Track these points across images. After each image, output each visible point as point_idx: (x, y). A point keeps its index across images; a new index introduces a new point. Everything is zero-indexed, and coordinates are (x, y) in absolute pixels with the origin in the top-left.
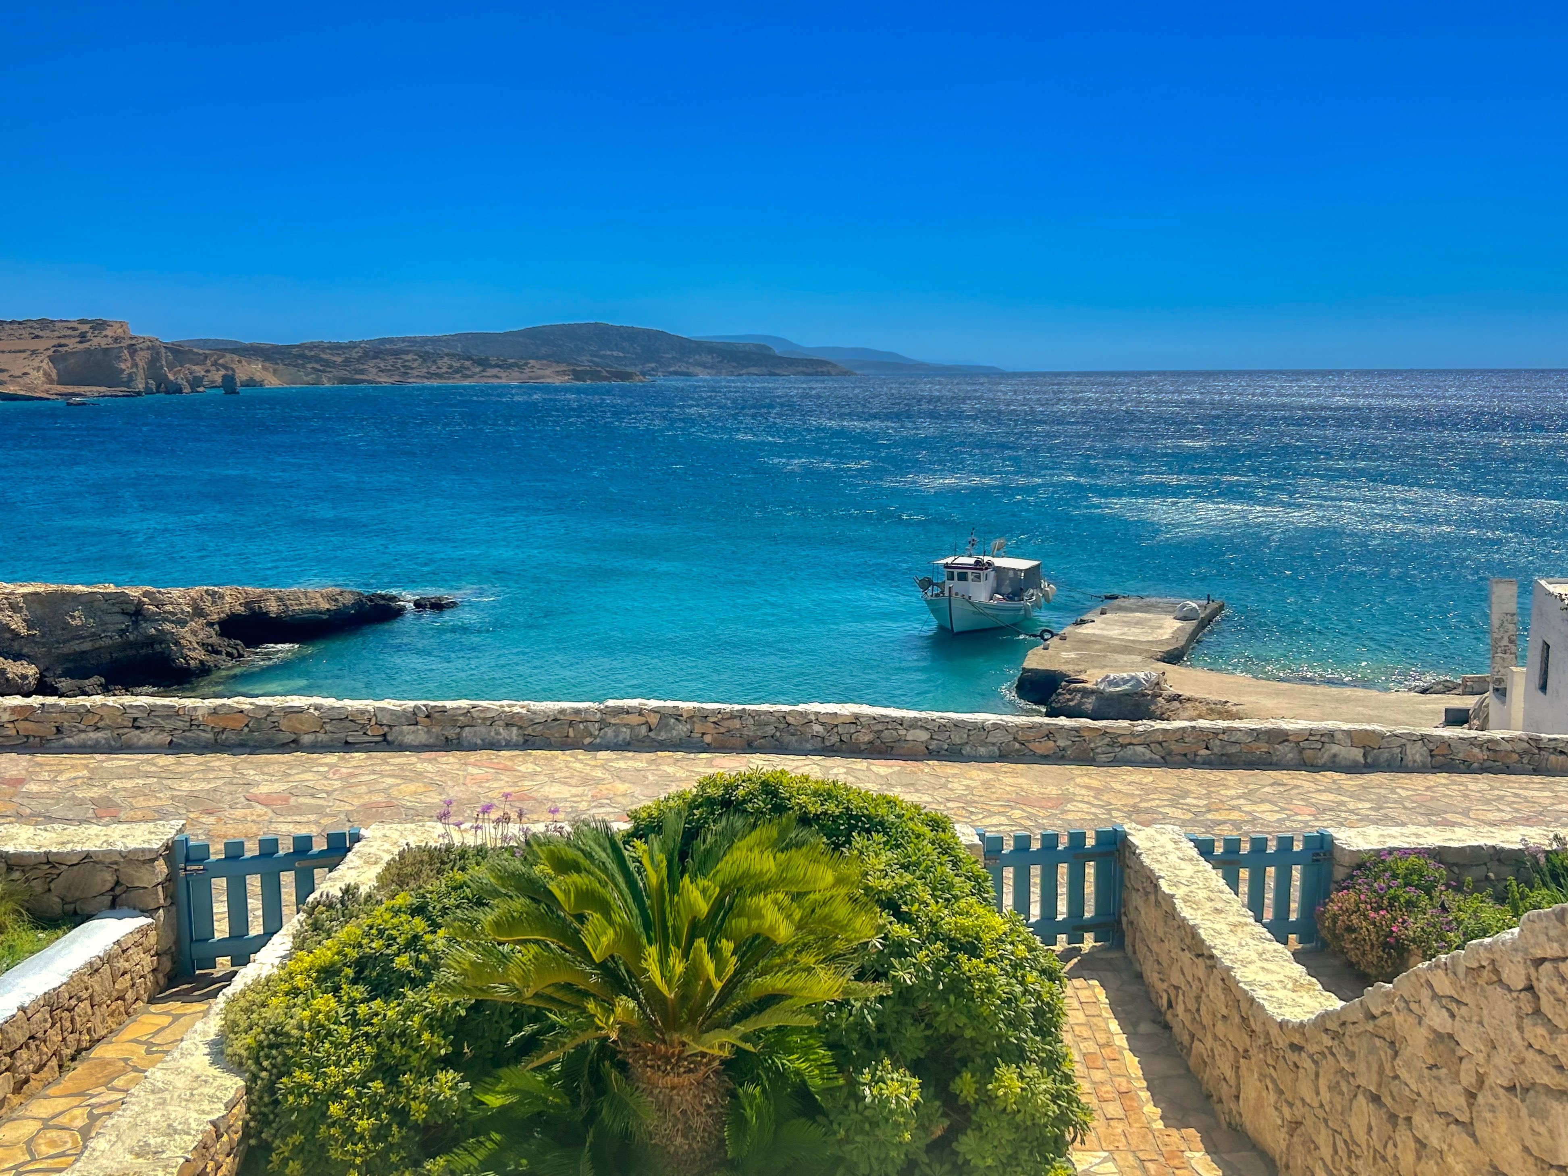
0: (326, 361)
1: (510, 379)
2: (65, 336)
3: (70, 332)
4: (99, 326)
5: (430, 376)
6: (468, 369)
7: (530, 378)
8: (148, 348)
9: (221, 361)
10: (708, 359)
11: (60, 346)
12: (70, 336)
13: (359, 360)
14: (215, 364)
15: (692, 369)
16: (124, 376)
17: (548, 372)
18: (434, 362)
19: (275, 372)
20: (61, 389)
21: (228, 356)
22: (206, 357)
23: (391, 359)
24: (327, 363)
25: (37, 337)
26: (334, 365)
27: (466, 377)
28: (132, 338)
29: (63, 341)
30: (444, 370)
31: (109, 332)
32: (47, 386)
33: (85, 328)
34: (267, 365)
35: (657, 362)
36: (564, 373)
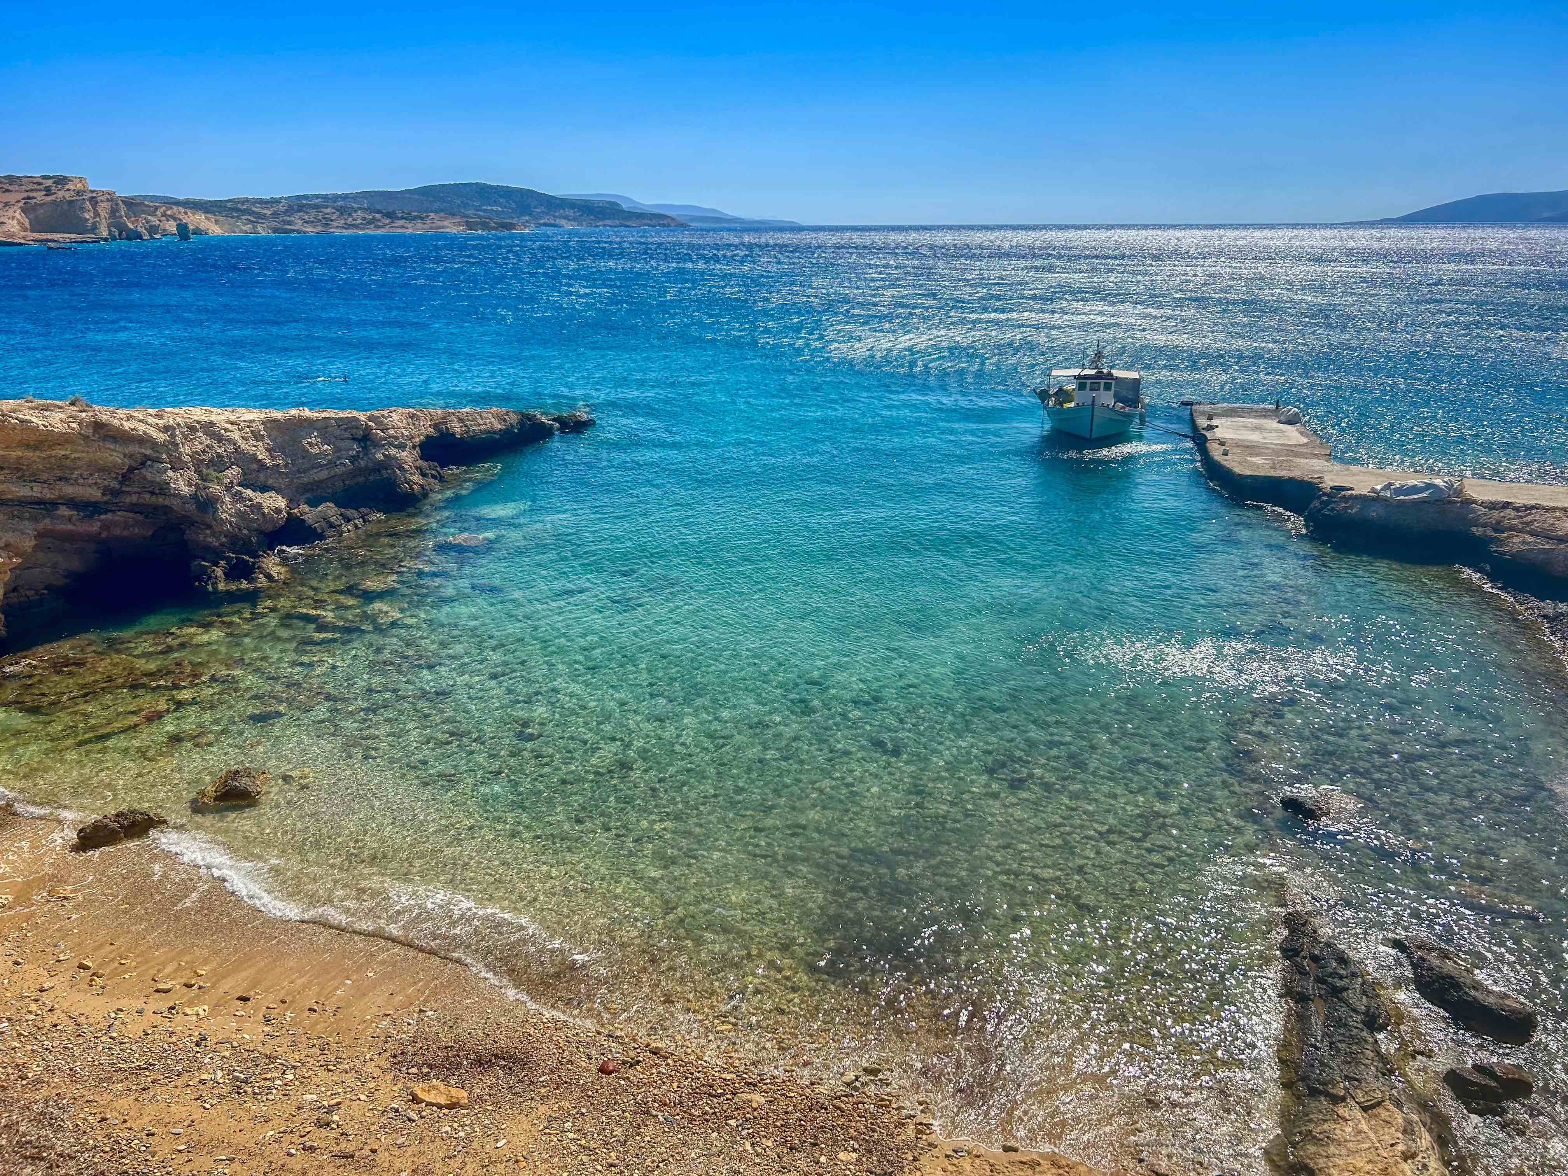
0: (258, 213)
1: (412, 229)
2: (32, 190)
3: (35, 186)
4: (61, 181)
5: (348, 226)
6: (379, 221)
7: (432, 228)
8: (108, 200)
9: (169, 212)
10: (570, 213)
11: (29, 198)
12: (37, 190)
13: (285, 213)
14: (164, 215)
15: (558, 221)
16: (89, 224)
17: (446, 223)
18: (350, 215)
19: (217, 222)
20: (36, 235)
21: (175, 208)
22: (156, 208)
23: (313, 213)
24: (259, 216)
25: (7, 191)
26: (263, 217)
27: (379, 227)
28: (92, 192)
29: (31, 194)
30: (359, 221)
31: (70, 186)
32: (23, 234)
33: (49, 183)
34: (209, 216)
35: (530, 215)
36: (459, 224)
